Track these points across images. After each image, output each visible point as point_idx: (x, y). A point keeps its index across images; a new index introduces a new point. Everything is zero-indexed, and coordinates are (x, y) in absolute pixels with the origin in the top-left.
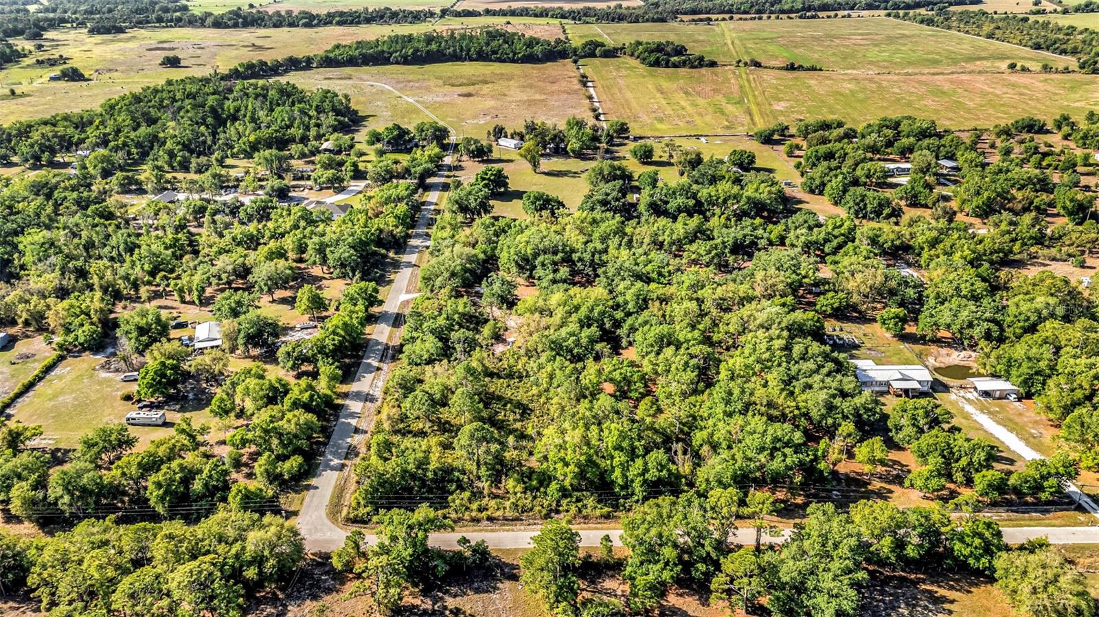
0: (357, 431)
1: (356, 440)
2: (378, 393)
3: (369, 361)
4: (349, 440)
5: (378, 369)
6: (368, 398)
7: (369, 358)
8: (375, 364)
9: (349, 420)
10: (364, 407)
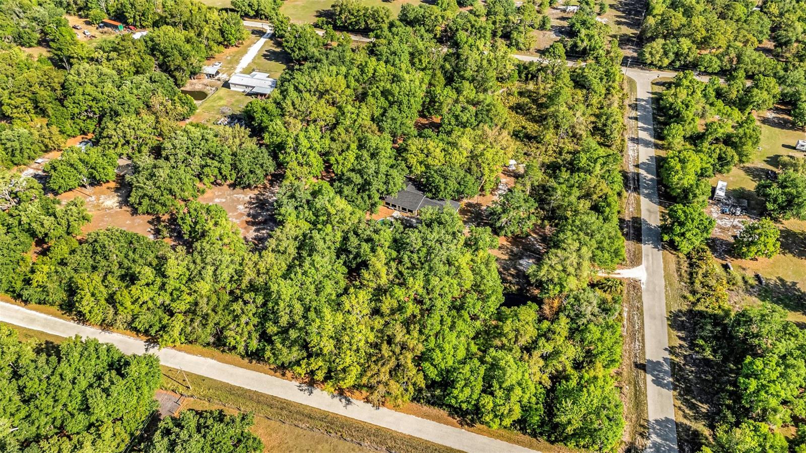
0: (636, 119)
1: (634, 114)
2: (630, 144)
3: (650, 176)
4: (639, 114)
5: (637, 166)
6: (636, 141)
7: (651, 180)
8: (642, 171)
9: (645, 126)
10: (637, 134)
